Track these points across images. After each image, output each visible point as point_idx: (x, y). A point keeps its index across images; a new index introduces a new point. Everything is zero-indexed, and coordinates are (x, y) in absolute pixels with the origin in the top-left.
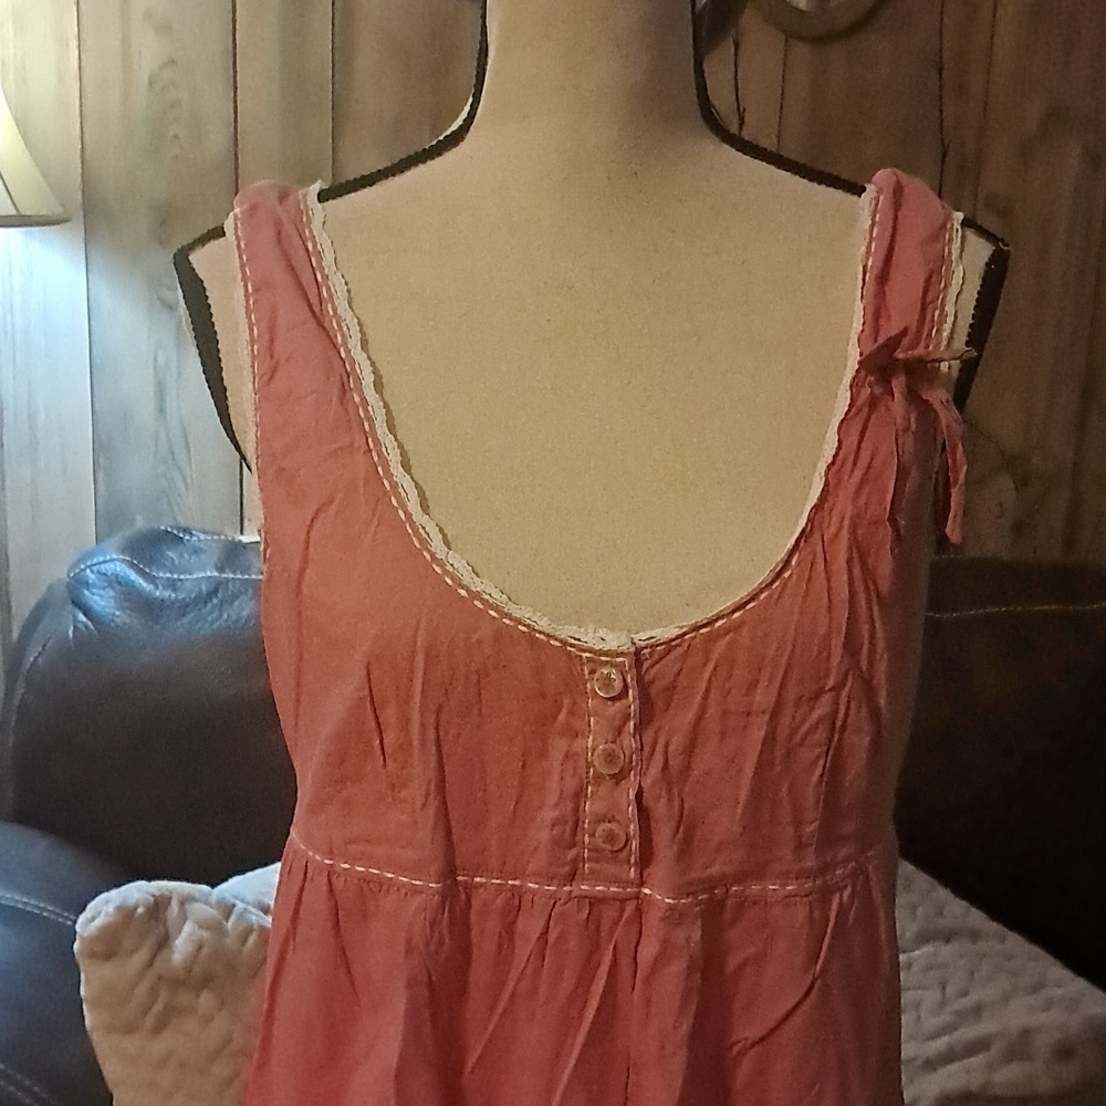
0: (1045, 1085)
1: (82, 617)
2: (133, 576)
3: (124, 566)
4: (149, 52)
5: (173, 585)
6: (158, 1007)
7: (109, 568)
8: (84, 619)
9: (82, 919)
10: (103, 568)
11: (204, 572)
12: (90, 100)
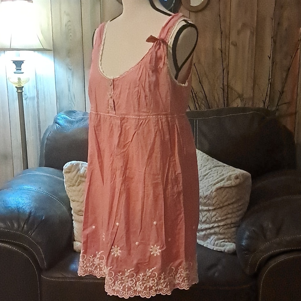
0: (233, 184)
1: (57, 125)
2: (67, 117)
3: (65, 115)
4: (65, 19)
5: (75, 118)
6: (78, 181)
7: (62, 116)
8: (58, 125)
9: (64, 166)
10: (61, 116)
11: (80, 116)
12: (54, 30)
